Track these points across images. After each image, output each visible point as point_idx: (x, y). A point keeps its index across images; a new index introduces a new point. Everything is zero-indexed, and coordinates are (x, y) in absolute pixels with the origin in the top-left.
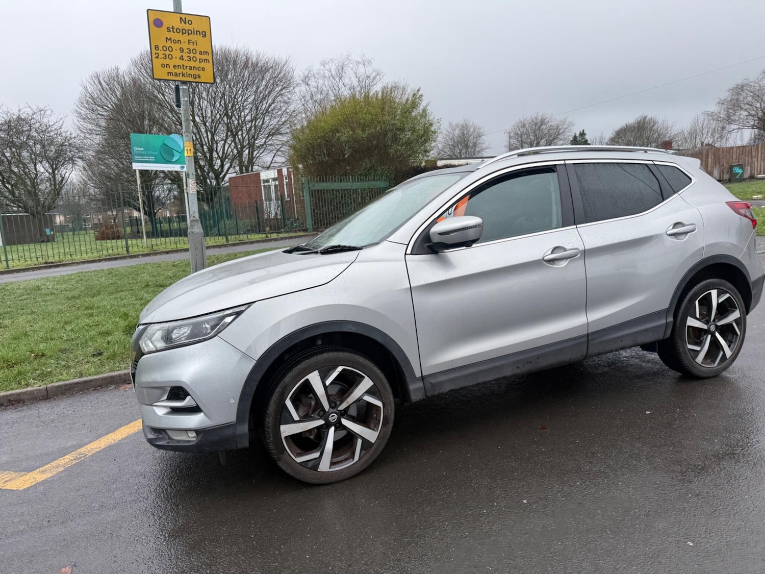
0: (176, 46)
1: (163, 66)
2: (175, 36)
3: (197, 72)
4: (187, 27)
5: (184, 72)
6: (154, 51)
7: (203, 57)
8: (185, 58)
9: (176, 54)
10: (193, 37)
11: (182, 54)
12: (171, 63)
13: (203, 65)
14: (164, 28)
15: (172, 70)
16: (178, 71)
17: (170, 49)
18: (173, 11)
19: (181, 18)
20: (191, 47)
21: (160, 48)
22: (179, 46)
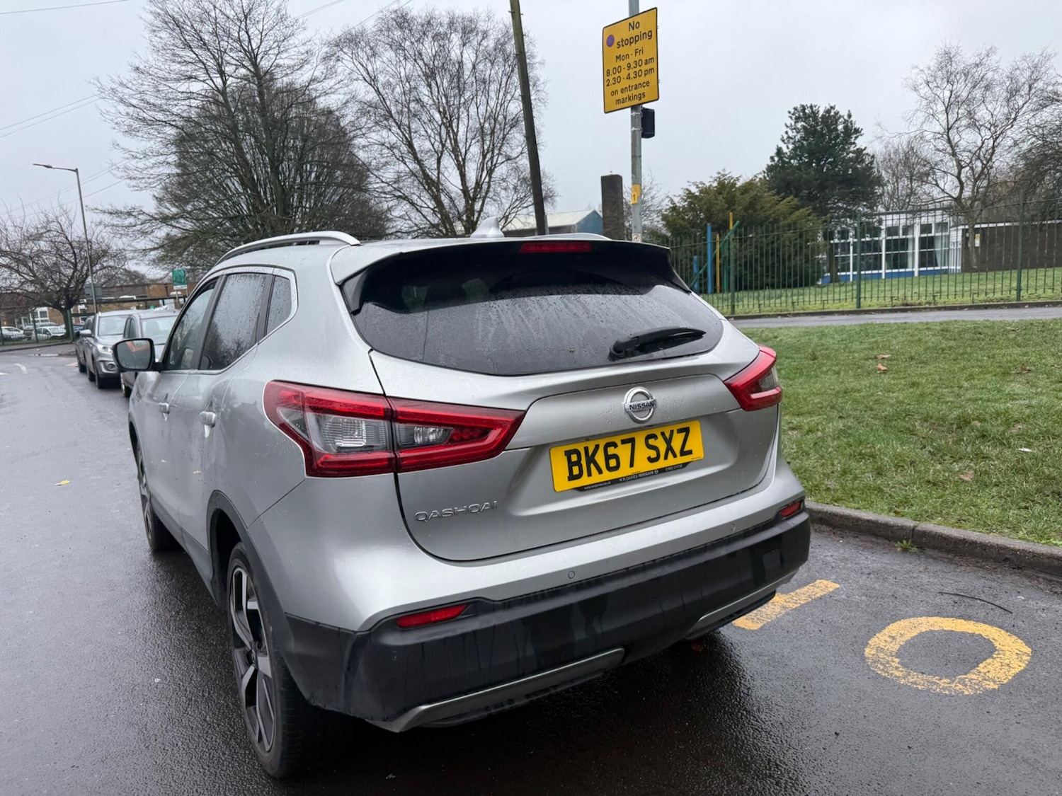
0: (624, 64)
1: (613, 93)
2: (624, 51)
3: (640, 91)
4: (636, 32)
5: (630, 93)
6: (606, 78)
7: (648, 67)
8: (632, 75)
9: (624, 73)
10: (639, 45)
11: (628, 72)
12: (618, 87)
13: (648, 78)
14: (615, 44)
15: (620, 96)
16: (625, 95)
17: (618, 69)
18: (628, 16)
19: (630, 24)
20: (637, 58)
21: (611, 72)
22: (626, 61)
